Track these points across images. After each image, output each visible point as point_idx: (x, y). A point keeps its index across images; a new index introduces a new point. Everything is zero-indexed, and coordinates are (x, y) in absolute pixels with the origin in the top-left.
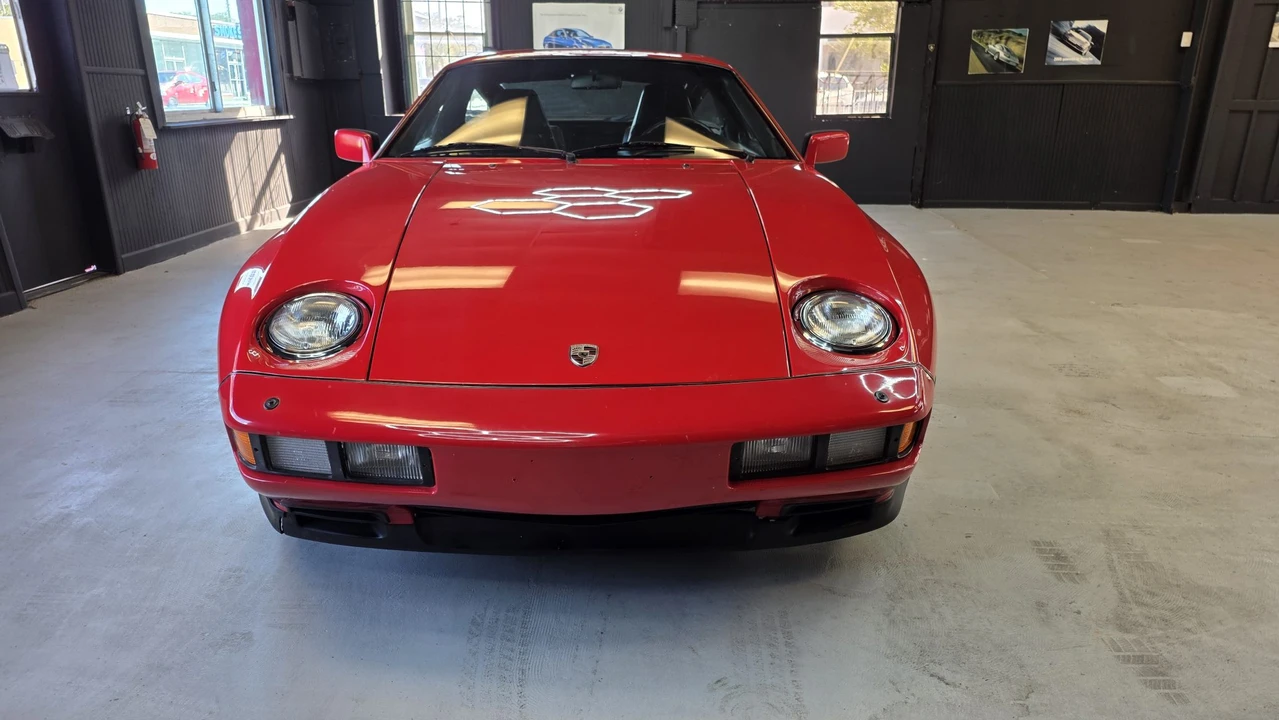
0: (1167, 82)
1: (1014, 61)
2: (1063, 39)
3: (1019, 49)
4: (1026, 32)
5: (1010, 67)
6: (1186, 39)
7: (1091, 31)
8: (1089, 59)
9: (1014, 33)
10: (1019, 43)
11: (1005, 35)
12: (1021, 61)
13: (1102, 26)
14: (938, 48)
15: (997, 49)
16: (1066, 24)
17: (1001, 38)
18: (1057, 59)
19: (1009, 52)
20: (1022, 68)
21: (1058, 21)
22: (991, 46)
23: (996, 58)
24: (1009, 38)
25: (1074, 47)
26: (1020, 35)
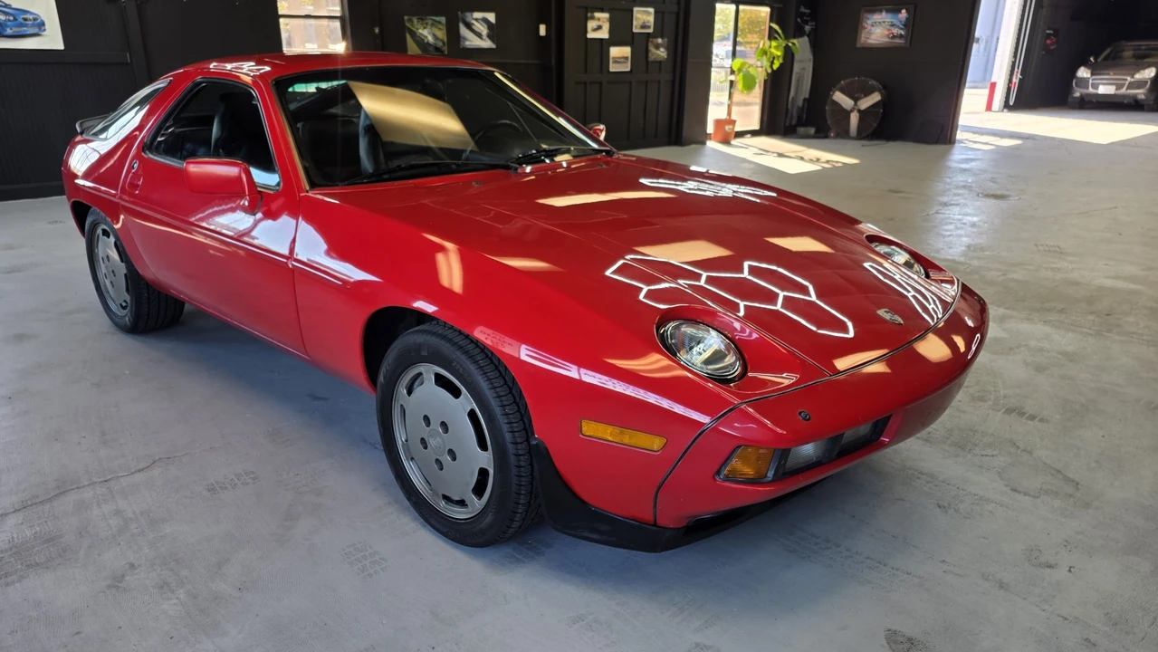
0: (536, 62)
1: (440, 44)
2: (469, 26)
3: (442, 34)
4: (443, 20)
5: (437, 49)
6: (542, 30)
7: (486, 21)
8: (487, 44)
9: (435, 21)
10: (440, 29)
11: (430, 22)
12: (444, 43)
13: (491, 17)
14: (381, 31)
15: (427, 34)
16: (468, 14)
17: (427, 24)
18: (467, 43)
19: (434, 35)
20: (445, 49)
21: (463, 11)
22: (420, 31)
23: (426, 41)
24: (432, 25)
25: (478, 32)
26: (439, 22)
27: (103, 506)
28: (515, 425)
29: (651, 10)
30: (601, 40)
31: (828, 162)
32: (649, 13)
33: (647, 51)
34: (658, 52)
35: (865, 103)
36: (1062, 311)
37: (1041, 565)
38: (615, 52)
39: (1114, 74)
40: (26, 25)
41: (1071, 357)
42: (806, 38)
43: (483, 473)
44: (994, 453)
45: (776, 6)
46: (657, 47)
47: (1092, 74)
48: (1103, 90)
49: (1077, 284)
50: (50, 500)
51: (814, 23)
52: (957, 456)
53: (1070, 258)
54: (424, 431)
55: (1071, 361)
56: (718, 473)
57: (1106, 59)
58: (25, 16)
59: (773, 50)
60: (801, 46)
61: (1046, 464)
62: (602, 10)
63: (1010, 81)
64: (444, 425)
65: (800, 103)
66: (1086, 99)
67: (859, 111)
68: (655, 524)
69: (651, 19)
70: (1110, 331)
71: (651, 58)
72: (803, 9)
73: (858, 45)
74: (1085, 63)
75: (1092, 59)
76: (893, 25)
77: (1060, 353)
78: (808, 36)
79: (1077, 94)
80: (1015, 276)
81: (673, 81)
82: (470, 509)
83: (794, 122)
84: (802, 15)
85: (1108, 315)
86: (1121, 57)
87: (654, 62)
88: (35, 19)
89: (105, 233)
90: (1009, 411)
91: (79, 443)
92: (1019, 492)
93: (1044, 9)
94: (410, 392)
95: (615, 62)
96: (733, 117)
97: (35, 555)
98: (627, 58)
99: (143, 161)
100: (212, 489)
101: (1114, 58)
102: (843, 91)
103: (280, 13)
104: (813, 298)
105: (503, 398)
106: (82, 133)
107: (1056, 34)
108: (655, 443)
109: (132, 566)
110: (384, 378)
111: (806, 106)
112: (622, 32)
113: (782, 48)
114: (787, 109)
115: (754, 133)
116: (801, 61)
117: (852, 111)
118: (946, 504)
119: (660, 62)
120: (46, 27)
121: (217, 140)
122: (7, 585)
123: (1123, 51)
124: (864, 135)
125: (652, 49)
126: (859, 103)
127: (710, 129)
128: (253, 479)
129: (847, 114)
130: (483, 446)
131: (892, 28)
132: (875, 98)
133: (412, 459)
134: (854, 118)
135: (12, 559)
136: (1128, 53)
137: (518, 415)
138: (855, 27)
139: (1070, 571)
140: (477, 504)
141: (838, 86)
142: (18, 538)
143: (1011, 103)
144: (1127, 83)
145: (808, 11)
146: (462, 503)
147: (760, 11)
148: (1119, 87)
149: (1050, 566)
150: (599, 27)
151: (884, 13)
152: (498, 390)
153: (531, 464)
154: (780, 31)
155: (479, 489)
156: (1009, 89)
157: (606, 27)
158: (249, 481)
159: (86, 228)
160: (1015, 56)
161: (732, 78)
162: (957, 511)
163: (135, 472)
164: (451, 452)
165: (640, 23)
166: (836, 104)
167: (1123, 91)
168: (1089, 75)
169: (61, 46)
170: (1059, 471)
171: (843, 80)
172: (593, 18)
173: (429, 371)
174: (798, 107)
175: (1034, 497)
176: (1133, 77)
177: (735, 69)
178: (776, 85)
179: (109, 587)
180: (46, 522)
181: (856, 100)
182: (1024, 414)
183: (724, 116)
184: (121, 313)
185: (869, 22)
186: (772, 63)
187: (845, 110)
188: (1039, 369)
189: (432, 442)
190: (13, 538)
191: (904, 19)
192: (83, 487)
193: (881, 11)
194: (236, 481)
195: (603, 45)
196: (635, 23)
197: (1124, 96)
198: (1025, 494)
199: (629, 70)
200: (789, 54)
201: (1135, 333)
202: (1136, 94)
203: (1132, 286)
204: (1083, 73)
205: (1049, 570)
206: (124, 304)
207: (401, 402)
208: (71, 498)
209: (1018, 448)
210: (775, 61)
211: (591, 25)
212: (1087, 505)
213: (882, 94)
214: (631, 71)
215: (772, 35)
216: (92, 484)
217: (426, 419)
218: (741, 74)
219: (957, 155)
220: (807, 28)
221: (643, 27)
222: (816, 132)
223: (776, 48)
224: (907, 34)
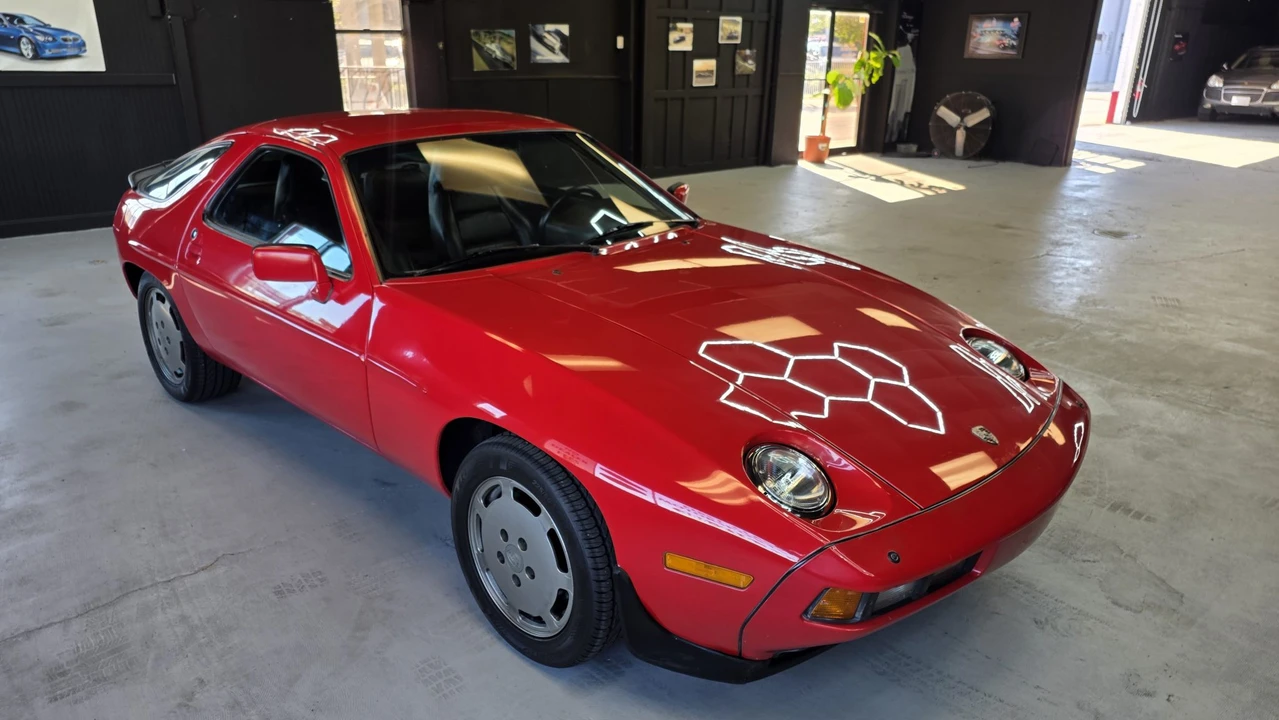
0: (613, 77)
1: (508, 59)
2: (540, 39)
3: (510, 48)
4: (512, 33)
5: (506, 65)
6: (620, 42)
7: (558, 33)
8: (560, 58)
9: (504, 34)
10: (509, 43)
11: (498, 35)
12: (513, 59)
13: (565, 29)
14: (445, 45)
15: (494, 48)
16: (540, 27)
17: (495, 37)
18: (538, 58)
19: (503, 51)
20: (515, 65)
21: (534, 24)
22: (488, 45)
23: (494, 56)
24: (501, 39)
25: (550, 47)
26: (509, 36)
27: (168, 610)
28: (597, 550)
29: (739, 19)
30: (684, 53)
31: (930, 188)
32: (736, 22)
33: (734, 63)
34: (746, 65)
35: (973, 120)
36: (1177, 382)
37: (1138, 692)
38: (699, 65)
39: (1250, 84)
40: (66, 46)
41: (1183, 441)
42: (908, 48)
43: (562, 596)
44: (1096, 558)
45: (876, 12)
46: (745, 59)
47: (1225, 84)
48: (1236, 101)
49: (1194, 347)
50: (111, 604)
51: (917, 31)
52: (1057, 561)
53: (1189, 315)
54: (502, 546)
55: (1184, 446)
56: (806, 612)
57: (1240, 66)
58: (65, 37)
59: (872, 62)
60: (903, 56)
61: (1150, 572)
62: (685, 20)
63: (1134, 90)
64: (522, 541)
65: (901, 117)
66: (1218, 111)
67: (966, 128)
68: (740, 656)
69: (739, 29)
70: (1227, 409)
71: (738, 71)
72: (905, 16)
73: (966, 56)
74: (1218, 71)
75: (1225, 66)
76: (1004, 35)
77: (1171, 436)
78: (911, 44)
79: (1208, 106)
80: (1127, 337)
81: (762, 97)
82: (548, 628)
83: (894, 138)
84: (904, 22)
85: (1227, 388)
86: (1257, 64)
87: (739, 76)
88: (75, 40)
89: (161, 298)
90: (1114, 507)
91: (139, 536)
92: (1120, 606)
93: (1173, 13)
94: (487, 503)
95: (699, 76)
96: (828, 134)
97: (102, 667)
98: (712, 72)
99: (203, 231)
100: (279, 592)
101: (1250, 65)
102: (948, 106)
103: (337, 28)
104: (906, 383)
105: (585, 522)
106: (135, 188)
107: (1186, 38)
108: (742, 580)
109: (201, 681)
110: (460, 486)
111: (908, 119)
112: (706, 44)
113: (882, 61)
114: (887, 125)
115: (850, 151)
116: (903, 72)
117: (958, 127)
118: (1043, 620)
119: (748, 76)
120: (87, 48)
121: (279, 205)
122: (76, 702)
123: (1259, 57)
124: (971, 154)
125: (739, 61)
126: (966, 119)
127: (802, 147)
128: (321, 580)
129: (952, 131)
130: (563, 567)
131: (1004, 38)
132: (984, 114)
133: (488, 570)
134: (960, 136)
135: (79, 673)
136: (1265, 60)
137: (600, 540)
138: (963, 35)
139: (1168, 700)
140: (556, 625)
141: (943, 101)
142: (83, 647)
143: (1135, 115)
144: (1263, 94)
145: (911, 18)
146: (539, 620)
147: (858, 18)
148: (1254, 98)
149: (1148, 694)
150: (682, 38)
151: (994, 21)
152: (579, 513)
153: (613, 590)
154: (880, 42)
155: (558, 609)
156: (1132, 100)
157: (690, 38)
158: (316, 583)
159: (139, 290)
160: (1140, 63)
161: (827, 91)
162: (1054, 628)
163: (199, 571)
164: (529, 570)
165: (727, 33)
166: (941, 120)
167: (1259, 103)
168: (1221, 85)
169: (102, 68)
170: (1163, 581)
171: (949, 94)
172: (675, 29)
173: (507, 485)
174: (899, 122)
175: (1135, 612)
176: (1270, 88)
177: (830, 81)
178: (875, 99)
179: (180, 705)
180: (110, 629)
181: (963, 116)
182: (1130, 511)
183: (817, 132)
184: (177, 381)
185: (979, 31)
186: (871, 76)
187: (951, 127)
188: (1149, 455)
189: (510, 558)
190: (78, 648)
191: (1016, 29)
192: (146, 588)
193: (991, 18)
194: (304, 583)
195: (686, 58)
196: (721, 33)
197: (1260, 109)
198: (1127, 608)
199: (713, 84)
200: (889, 67)
201: (1253, 411)
202: (1273, 107)
203: (1255, 352)
204: (1215, 82)
205: (1146, 698)
206: (179, 372)
207: (477, 511)
208: (134, 601)
209: (1122, 552)
210: (875, 75)
211: (673, 36)
212: (1191, 622)
213: (990, 109)
214: (716, 85)
215: (871, 46)
216: (155, 585)
217: (504, 533)
218: (837, 88)
219: (1073, 180)
220: (910, 36)
221: (730, 37)
222: (919, 149)
223: (876, 59)
224: (1019, 45)
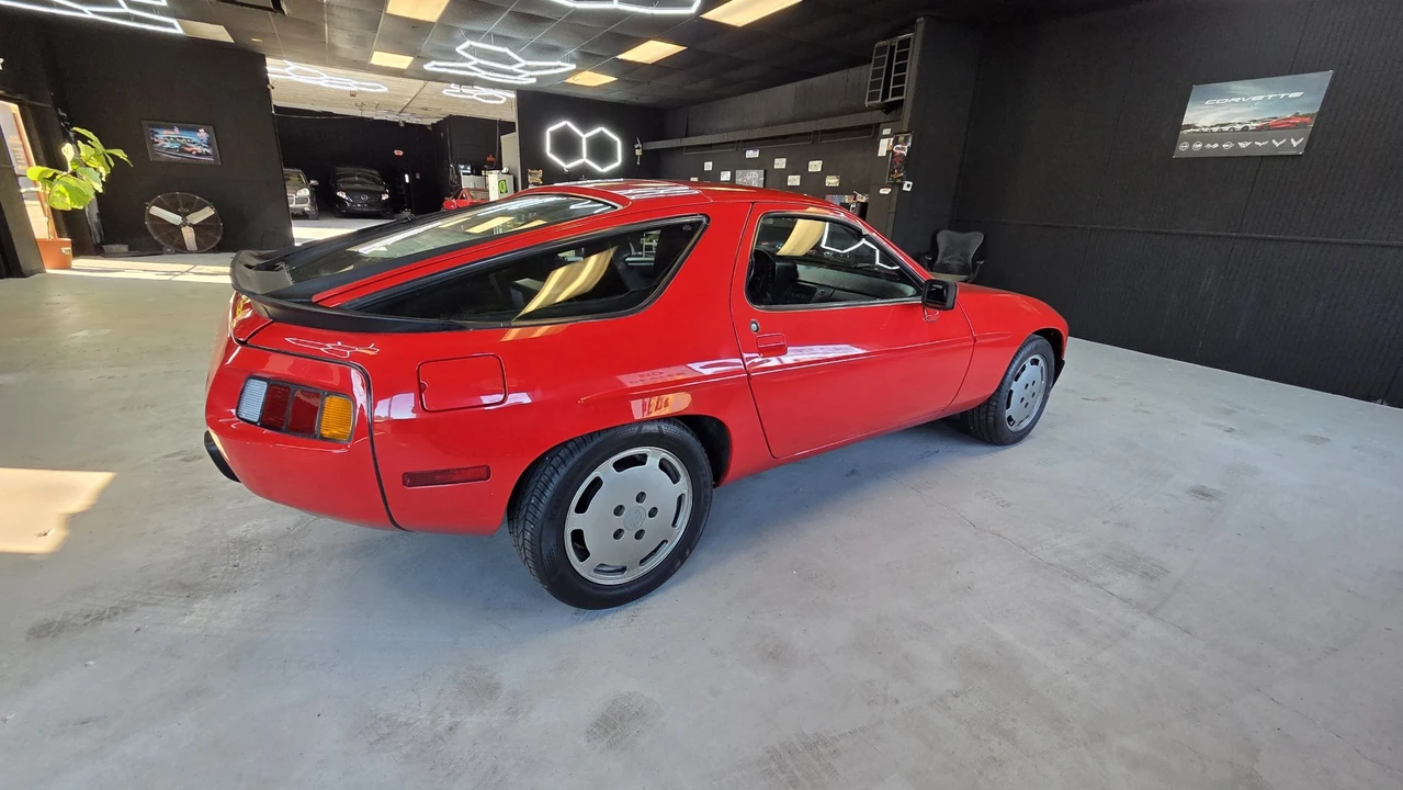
27: (1052, 544)
35: (198, 217)
50: (1064, 569)
67: (191, 225)
72: (60, 113)
73: (154, 159)
83: (101, 239)
84: (60, 118)
97: (1126, 559)
100: (1007, 505)
102: (163, 205)
109: (1105, 522)
124: (205, 248)
126: (189, 217)
129: (177, 229)
132: (208, 212)
134: (189, 235)
138: (140, 140)
141: (155, 201)
142: (1117, 572)
145: (65, 115)
151: (176, 130)
166: (157, 219)
174: (95, 223)
177: (33, 177)
181: (184, 215)
185: (158, 136)
187: (173, 225)
192: (1036, 557)
193: (172, 128)
213: (214, 208)
220: (71, 134)
222: (130, 250)
224: (214, 151)
